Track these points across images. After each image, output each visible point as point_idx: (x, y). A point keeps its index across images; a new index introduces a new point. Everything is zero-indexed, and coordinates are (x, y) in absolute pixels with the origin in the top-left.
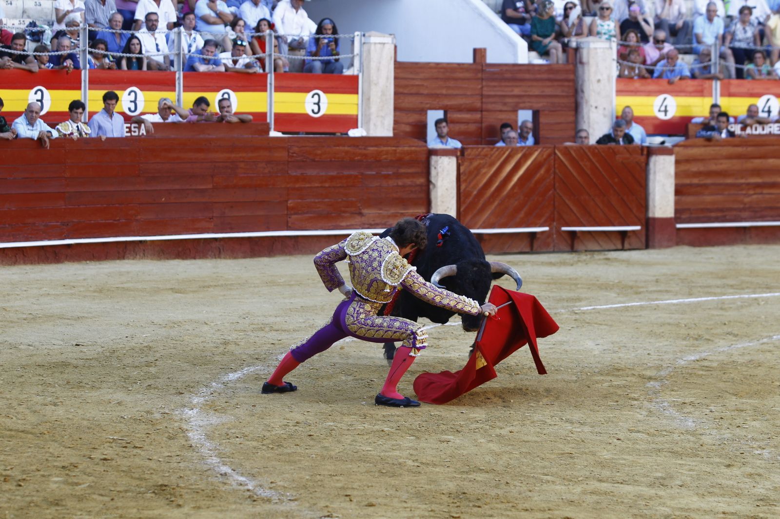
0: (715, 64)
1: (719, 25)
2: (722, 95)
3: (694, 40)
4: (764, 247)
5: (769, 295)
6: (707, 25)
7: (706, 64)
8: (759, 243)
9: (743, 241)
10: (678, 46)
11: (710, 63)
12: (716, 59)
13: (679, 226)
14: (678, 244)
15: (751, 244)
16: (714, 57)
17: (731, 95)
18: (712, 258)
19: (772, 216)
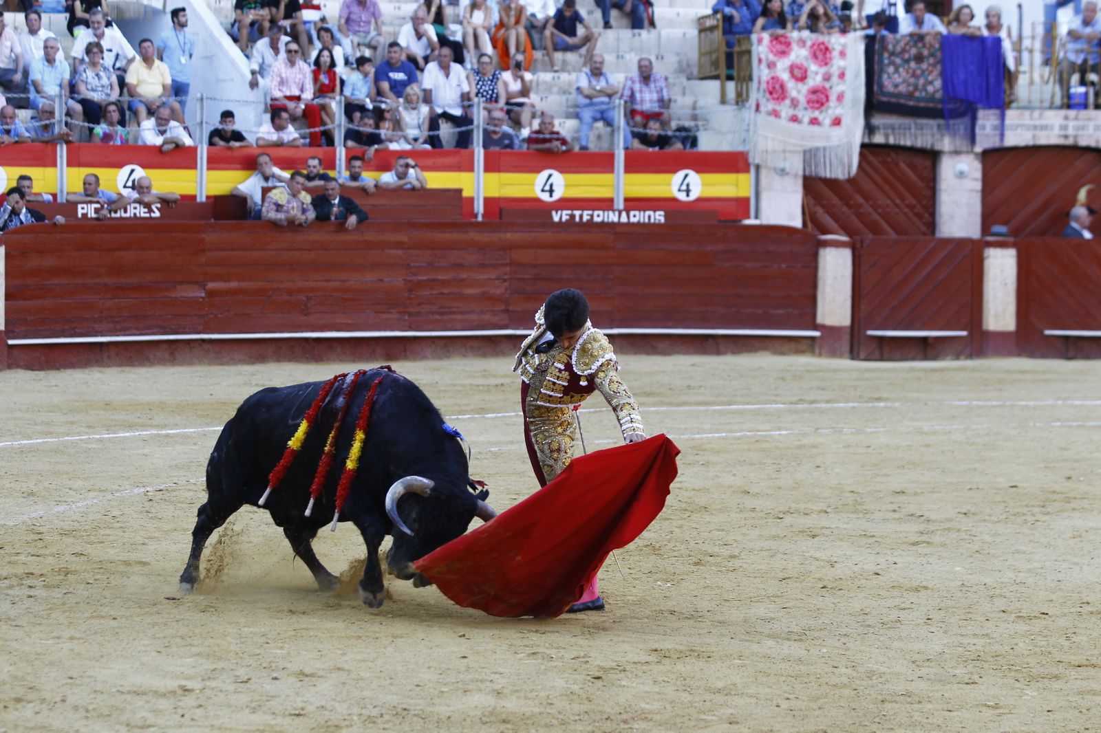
0: (60, 121)
1: (63, 69)
2: (69, 164)
3: (32, 89)
4: (127, 369)
5: (127, 434)
6: (47, 69)
7: (47, 122)
8: (120, 365)
9: (100, 363)
10: (9, 95)
11: (52, 121)
12: (61, 116)
13: (11, 342)
14: (9, 367)
15: (109, 366)
16: (59, 114)
17: (80, 165)
18: (56, 386)
19: (137, 329)
